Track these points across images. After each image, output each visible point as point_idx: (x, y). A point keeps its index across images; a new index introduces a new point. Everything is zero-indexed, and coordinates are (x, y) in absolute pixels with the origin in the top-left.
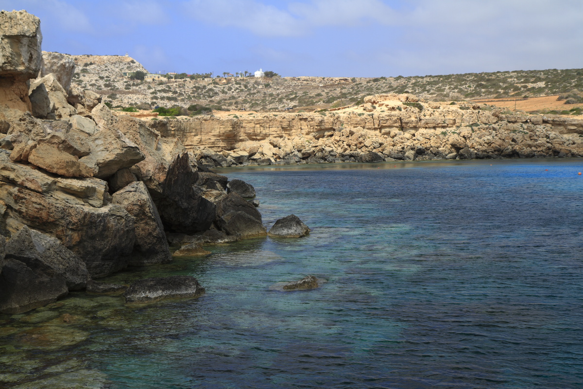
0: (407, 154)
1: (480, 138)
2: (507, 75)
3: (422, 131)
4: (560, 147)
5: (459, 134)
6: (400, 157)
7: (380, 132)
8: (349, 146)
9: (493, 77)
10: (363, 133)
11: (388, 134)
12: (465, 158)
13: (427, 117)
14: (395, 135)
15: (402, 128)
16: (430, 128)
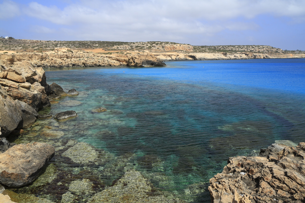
0: (70, 66)
1: (90, 61)
2: (87, 42)
3: (73, 59)
4: (111, 64)
5: (84, 60)
6: (68, 66)
7: (61, 59)
8: (52, 63)
9: (84, 42)
10: (56, 59)
11: (63, 59)
12: (87, 67)
13: (74, 55)
14: (66, 60)
15: (67, 58)
16: (75, 58)
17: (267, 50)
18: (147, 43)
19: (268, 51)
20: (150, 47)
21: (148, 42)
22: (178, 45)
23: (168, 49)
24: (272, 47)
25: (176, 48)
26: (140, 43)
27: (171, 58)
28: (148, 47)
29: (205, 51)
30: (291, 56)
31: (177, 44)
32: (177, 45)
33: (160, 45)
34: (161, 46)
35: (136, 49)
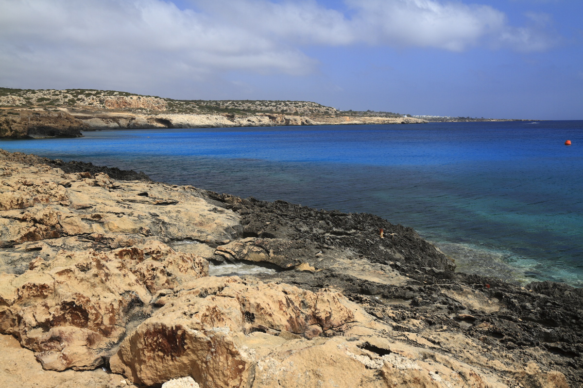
17: (310, 110)
18: (66, 93)
19: (312, 112)
20: (73, 101)
21: (68, 91)
22: (135, 98)
23: (113, 105)
24: (319, 105)
25: (130, 104)
26: (48, 92)
27: (118, 123)
28: (67, 100)
29: (191, 111)
30: (347, 120)
31: (131, 96)
32: (131, 98)
33: (95, 97)
34: (98, 99)
35: (39, 105)
